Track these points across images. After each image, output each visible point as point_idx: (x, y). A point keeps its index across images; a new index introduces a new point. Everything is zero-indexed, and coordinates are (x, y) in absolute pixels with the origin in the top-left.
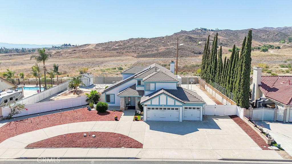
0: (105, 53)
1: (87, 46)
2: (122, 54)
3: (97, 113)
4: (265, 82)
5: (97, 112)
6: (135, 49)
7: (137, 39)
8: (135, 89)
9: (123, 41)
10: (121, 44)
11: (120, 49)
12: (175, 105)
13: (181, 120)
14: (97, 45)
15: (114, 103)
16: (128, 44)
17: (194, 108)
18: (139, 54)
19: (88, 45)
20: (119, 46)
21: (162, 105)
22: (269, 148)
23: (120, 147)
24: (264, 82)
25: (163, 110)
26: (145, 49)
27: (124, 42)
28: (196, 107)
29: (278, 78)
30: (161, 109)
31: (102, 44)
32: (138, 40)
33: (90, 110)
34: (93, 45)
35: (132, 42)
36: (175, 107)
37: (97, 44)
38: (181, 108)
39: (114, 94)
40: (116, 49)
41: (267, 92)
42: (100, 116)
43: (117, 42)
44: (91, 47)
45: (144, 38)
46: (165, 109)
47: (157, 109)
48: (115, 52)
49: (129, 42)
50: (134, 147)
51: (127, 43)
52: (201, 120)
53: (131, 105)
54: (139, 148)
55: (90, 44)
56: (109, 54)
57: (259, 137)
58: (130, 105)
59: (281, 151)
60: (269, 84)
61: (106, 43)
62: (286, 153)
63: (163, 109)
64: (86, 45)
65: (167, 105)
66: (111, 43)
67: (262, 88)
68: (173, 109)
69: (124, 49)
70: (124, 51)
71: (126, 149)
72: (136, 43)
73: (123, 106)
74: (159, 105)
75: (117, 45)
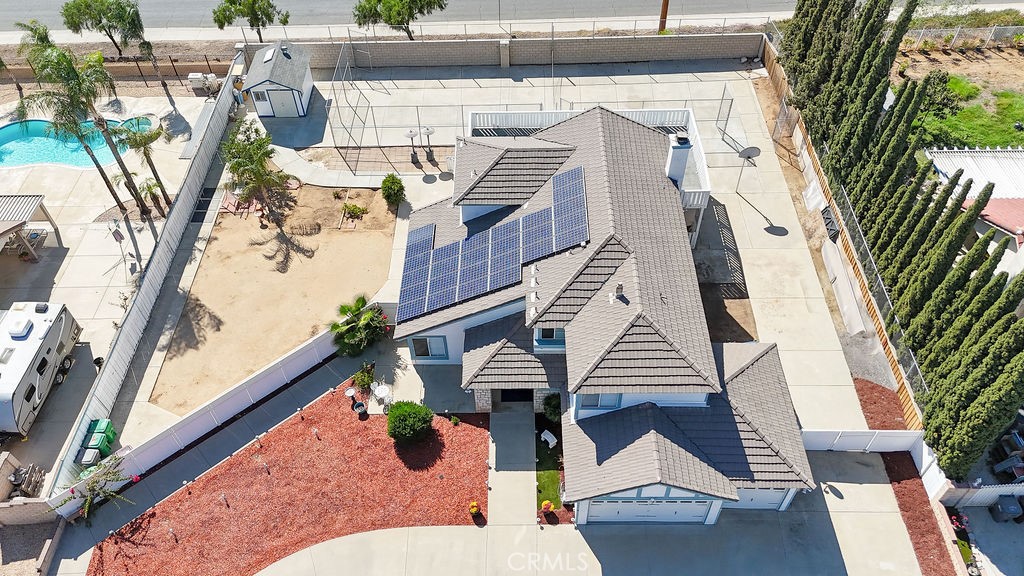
15: (446, 358)
38: (718, 502)
39: (443, 337)
42: (411, 478)
68: (686, 502)
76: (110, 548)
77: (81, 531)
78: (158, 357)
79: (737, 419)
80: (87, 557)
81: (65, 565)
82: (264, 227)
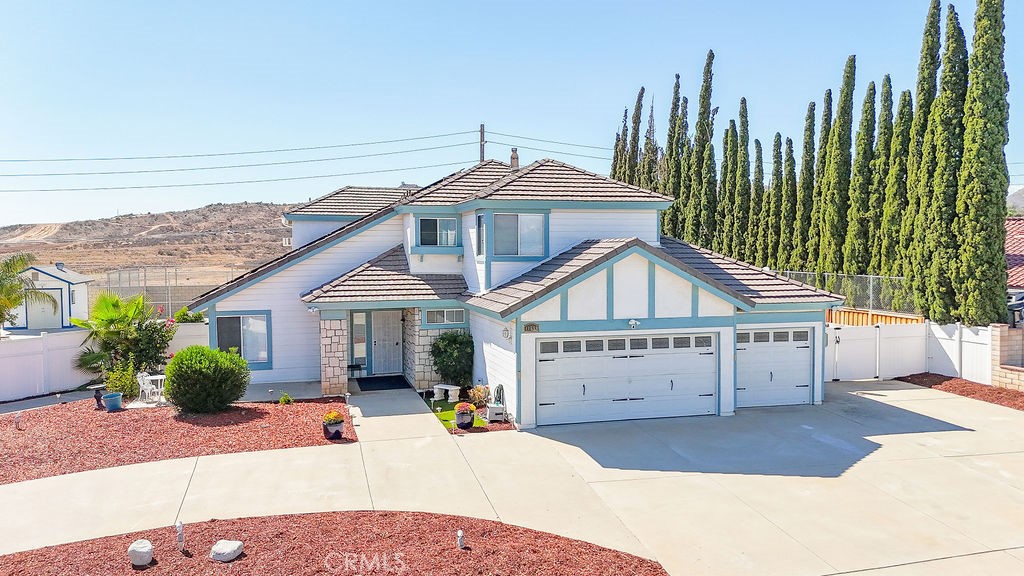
0: (107, 256)
1: (19, 231)
2: (183, 257)
3: (178, 418)
5: (173, 412)
6: (233, 239)
7: (239, 206)
8: (404, 268)
9: (179, 213)
10: (174, 225)
11: (171, 241)
12: (695, 320)
13: (727, 409)
14: (65, 227)
15: (268, 365)
16: (202, 225)
17: (781, 337)
18: (252, 256)
19: (25, 228)
20: (162, 230)
21: (625, 323)
25: (628, 351)
26: (274, 241)
27: (187, 219)
28: (791, 327)
30: (617, 345)
31: (91, 224)
32: (243, 208)
33: (115, 409)
34: (45, 228)
35: (221, 217)
36: (693, 332)
37: (67, 225)
38: (726, 333)
39: (268, 313)
40: (155, 242)
42: (203, 432)
43: (155, 218)
44: (34, 236)
45: (267, 205)
46: (639, 344)
47: (594, 346)
48: (150, 253)
49: (205, 218)
51: (200, 221)
52: (818, 399)
53: (369, 369)
55: (33, 226)
56: (122, 259)
58: (364, 374)
61: (106, 222)
63: (628, 344)
64: (13, 228)
65: (651, 321)
66: (128, 221)
68: (681, 343)
69: (188, 240)
70: (189, 246)
72: (235, 220)
73: (338, 371)
74: (610, 322)
75: (154, 228)
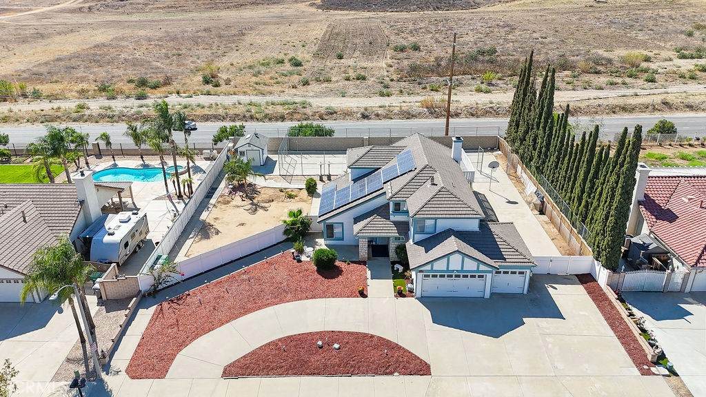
4: (653, 192)
8: (388, 218)
12: (478, 271)
13: (487, 295)
17: (513, 273)
21: (452, 271)
22: (653, 369)
23: (391, 373)
24: (649, 192)
25: (454, 278)
28: (518, 271)
29: (678, 182)
30: (450, 276)
36: (477, 274)
38: (489, 276)
39: (342, 223)
41: (655, 220)
46: (458, 276)
47: (442, 276)
50: (415, 374)
52: (525, 292)
54: (426, 375)
57: (635, 340)
59: (673, 378)
60: (659, 198)
62: (682, 381)
65: (462, 271)
67: (644, 209)
68: (473, 276)
71: (402, 377)
74: (448, 270)
76: (165, 305)
77: (151, 299)
78: (189, 242)
79: (495, 236)
80: (153, 309)
81: (141, 311)
82: (243, 200)
